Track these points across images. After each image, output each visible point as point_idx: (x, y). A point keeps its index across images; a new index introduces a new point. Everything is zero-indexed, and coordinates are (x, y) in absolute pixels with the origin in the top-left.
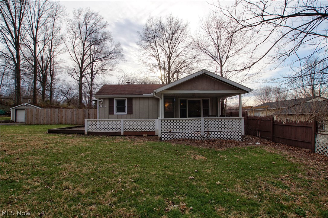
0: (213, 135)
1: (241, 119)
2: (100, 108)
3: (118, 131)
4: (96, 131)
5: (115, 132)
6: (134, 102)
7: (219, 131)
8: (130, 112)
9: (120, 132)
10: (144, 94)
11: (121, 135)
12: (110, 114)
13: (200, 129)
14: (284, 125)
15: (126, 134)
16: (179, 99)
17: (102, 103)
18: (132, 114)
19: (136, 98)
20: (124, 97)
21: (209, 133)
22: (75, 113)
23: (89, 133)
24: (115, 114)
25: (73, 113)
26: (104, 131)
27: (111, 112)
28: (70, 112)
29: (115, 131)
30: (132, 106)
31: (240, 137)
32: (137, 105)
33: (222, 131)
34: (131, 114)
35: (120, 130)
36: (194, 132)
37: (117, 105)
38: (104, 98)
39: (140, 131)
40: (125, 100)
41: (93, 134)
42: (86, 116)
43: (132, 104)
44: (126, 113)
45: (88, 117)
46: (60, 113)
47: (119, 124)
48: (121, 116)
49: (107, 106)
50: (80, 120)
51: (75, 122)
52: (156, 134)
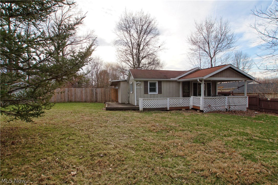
0: (232, 108)
1: (246, 97)
2: (137, 89)
3: (165, 107)
4: (149, 107)
5: (163, 108)
6: (162, 84)
7: (235, 105)
8: (160, 92)
9: (167, 108)
10: (171, 79)
12: (145, 93)
13: (225, 104)
14: (269, 101)
15: (172, 109)
16: (193, 82)
17: (139, 84)
19: (163, 81)
20: (156, 80)
21: (229, 107)
22: (83, 92)
23: (145, 110)
24: (149, 93)
25: (81, 92)
26: (155, 107)
27: (146, 92)
28: (79, 91)
30: (161, 88)
31: (246, 109)
32: (165, 87)
33: (236, 105)
35: (167, 106)
36: (222, 106)
37: (150, 86)
38: (140, 81)
39: (180, 106)
40: (156, 82)
41: (147, 110)
42: (94, 95)
43: (161, 86)
44: (157, 93)
45: (96, 95)
46: (70, 92)
47: (166, 102)
48: (153, 95)
49: (142, 87)
50: (89, 98)
51: (84, 100)
52: (190, 108)
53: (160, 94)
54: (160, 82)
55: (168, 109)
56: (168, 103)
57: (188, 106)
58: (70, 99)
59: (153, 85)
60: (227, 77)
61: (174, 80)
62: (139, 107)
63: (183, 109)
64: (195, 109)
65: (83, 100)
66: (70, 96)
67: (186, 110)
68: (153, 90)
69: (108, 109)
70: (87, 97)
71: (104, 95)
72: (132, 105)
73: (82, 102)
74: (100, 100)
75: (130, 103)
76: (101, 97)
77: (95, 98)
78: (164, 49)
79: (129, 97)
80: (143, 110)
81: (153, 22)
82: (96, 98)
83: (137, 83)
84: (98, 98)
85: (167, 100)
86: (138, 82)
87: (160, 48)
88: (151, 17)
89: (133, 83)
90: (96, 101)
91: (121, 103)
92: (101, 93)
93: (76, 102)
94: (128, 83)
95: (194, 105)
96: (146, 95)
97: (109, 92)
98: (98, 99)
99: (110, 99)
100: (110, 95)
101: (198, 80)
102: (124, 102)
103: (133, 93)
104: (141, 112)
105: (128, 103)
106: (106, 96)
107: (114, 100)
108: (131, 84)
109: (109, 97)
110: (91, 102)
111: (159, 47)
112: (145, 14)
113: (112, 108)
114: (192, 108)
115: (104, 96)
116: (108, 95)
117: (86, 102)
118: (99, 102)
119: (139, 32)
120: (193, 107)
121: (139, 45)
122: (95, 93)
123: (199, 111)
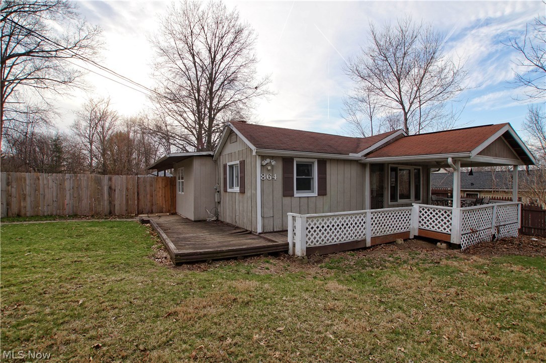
1: (517, 205)
2: (262, 181)
3: (360, 238)
5: (356, 242)
6: (328, 168)
7: (504, 225)
8: (323, 191)
9: (365, 240)
10: (351, 154)
11: (367, 246)
12: (284, 195)
13: (491, 224)
15: (376, 243)
17: (269, 168)
18: (325, 194)
19: (332, 160)
20: (312, 157)
21: (497, 229)
22: (68, 185)
24: (297, 194)
25: (61, 186)
27: (287, 192)
28: (50, 182)
30: (325, 178)
31: (518, 232)
32: (334, 174)
33: (506, 225)
34: (323, 195)
35: (364, 235)
36: (486, 229)
37: (297, 176)
38: (272, 157)
39: (392, 232)
40: (313, 163)
41: (317, 253)
42: (102, 195)
43: (326, 174)
44: (316, 194)
45: (110, 195)
46: (14, 185)
47: (362, 223)
48: (306, 200)
49: (278, 175)
50: (85, 203)
51: (68, 210)
52: (412, 237)
53: (321, 197)
54: (322, 163)
55: (369, 244)
56: (368, 225)
58: (15, 209)
59: (305, 169)
60: (496, 155)
61: (356, 159)
63: (399, 241)
64: (429, 239)
65: (64, 209)
66: (14, 199)
67: (404, 241)
68: (305, 185)
70: (80, 200)
71: (134, 193)
73: (61, 217)
74: (124, 208)
76: (127, 202)
77: (106, 203)
79: (219, 203)
80: (305, 254)
81: (245, 33)
82: (110, 203)
83: (264, 163)
84: (117, 203)
85: (364, 217)
86: (268, 161)
87: (258, 90)
89: (243, 163)
90: (111, 213)
91: (195, 221)
92: (127, 189)
93: (36, 217)
95: (422, 227)
96: (289, 198)
97: (151, 186)
98: (117, 208)
99: (153, 205)
100: (152, 196)
101: (449, 160)
102: (202, 217)
103: (243, 191)
104: (301, 261)
105: (214, 218)
106: (141, 197)
107: (164, 210)
108: (231, 167)
109: (151, 201)
110: (95, 214)
111: (256, 88)
112: (228, 13)
113: (201, 254)
114: (417, 234)
115: (136, 198)
116: (148, 196)
117: (75, 216)
118: (119, 217)
119: (213, 50)
120: (419, 232)
121: (211, 80)
122: (106, 189)
123: (444, 245)
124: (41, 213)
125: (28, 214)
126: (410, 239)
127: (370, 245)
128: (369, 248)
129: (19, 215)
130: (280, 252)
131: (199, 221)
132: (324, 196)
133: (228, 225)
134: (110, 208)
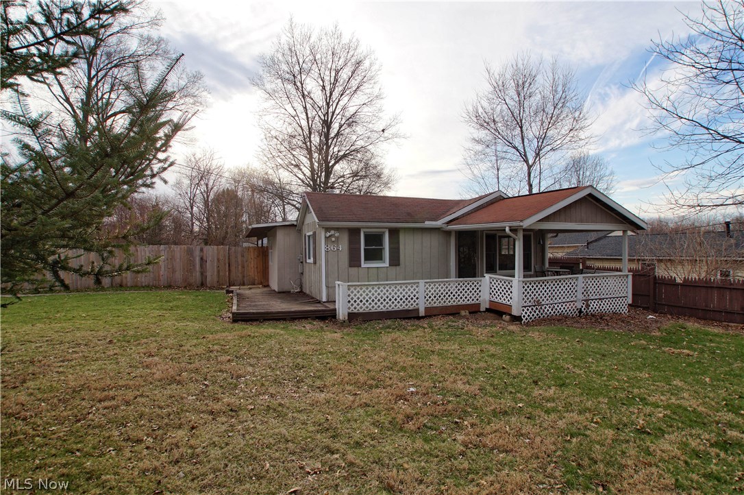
0: (594, 307)
1: (627, 276)
2: (327, 252)
3: (412, 308)
4: (367, 310)
5: (408, 311)
6: (402, 237)
7: (600, 299)
8: (395, 261)
9: (418, 310)
10: (427, 223)
11: (420, 315)
12: (351, 266)
13: (576, 296)
14: (678, 284)
15: (432, 313)
16: (484, 234)
17: (333, 239)
18: (398, 264)
19: (405, 229)
20: (382, 227)
21: (587, 303)
22: (162, 257)
23: (354, 317)
24: (364, 265)
26: (384, 309)
27: (354, 262)
28: (147, 253)
29: (406, 308)
30: (398, 248)
31: (626, 308)
32: (408, 245)
33: (603, 299)
35: (417, 305)
36: (568, 302)
37: (366, 245)
38: (337, 229)
39: (455, 304)
40: (384, 233)
41: (360, 319)
42: (194, 266)
43: (398, 243)
44: (387, 264)
45: (201, 266)
47: (415, 293)
48: (375, 270)
49: (344, 246)
50: (179, 276)
51: (163, 281)
52: (482, 309)
53: (394, 268)
54: (394, 233)
55: (422, 313)
56: (421, 295)
57: (477, 302)
58: (118, 280)
59: (374, 240)
60: (581, 221)
61: (435, 226)
62: (335, 310)
63: (463, 313)
64: (497, 312)
65: (159, 280)
67: (470, 313)
68: (374, 255)
69: (238, 318)
70: (174, 271)
71: (225, 264)
72: (313, 298)
73: (157, 287)
74: (216, 279)
75: (304, 290)
76: (218, 272)
77: (198, 274)
78: (395, 136)
79: (302, 273)
80: (347, 318)
81: (366, 64)
82: (202, 274)
83: (328, 234)
84: (209, 274)
85: (417, 287)
86: (332, 232)
87: (386, 134)
88: (362, 50)
89: (315, 233)
90: (203, 285)
91: (279, 293)
92: (218, 260)
93: (136, 287)
94: (300, 231)
95: (492, 299)
96: (355, 269)
97: (243, 256)
98: (209, 279)
99: (244, 277)
100: (243, 267)
101: (507, 229)
102: (286, 288)
103: (315, 263)
104: (343, 324)
105: (298, 290)
106: (233, 268)
107: (256, 282)
108: (309, 236)
109: (243, 272)
110: (188, 286)
111: (383, 131)
112: (345, 40)
113: (253, 313)
114: (488, 307)
115: (227, 270)
116: (240, 267)
117: (169, 286)
118: (210, 288)
119: (328, 88)
120: (490, 305)
121: (327, 124)
122: (197, 259)
123: (508, 317)
124: (139, 284)
125: (129, 284)
126: (481, 312)
127: (424, 315)
128: (423, 317)
129: (121, 286)
130: (328, 316)
131: (283, 292)
132: (397, 267)
133: (308, 296)
134: (202, 279)
